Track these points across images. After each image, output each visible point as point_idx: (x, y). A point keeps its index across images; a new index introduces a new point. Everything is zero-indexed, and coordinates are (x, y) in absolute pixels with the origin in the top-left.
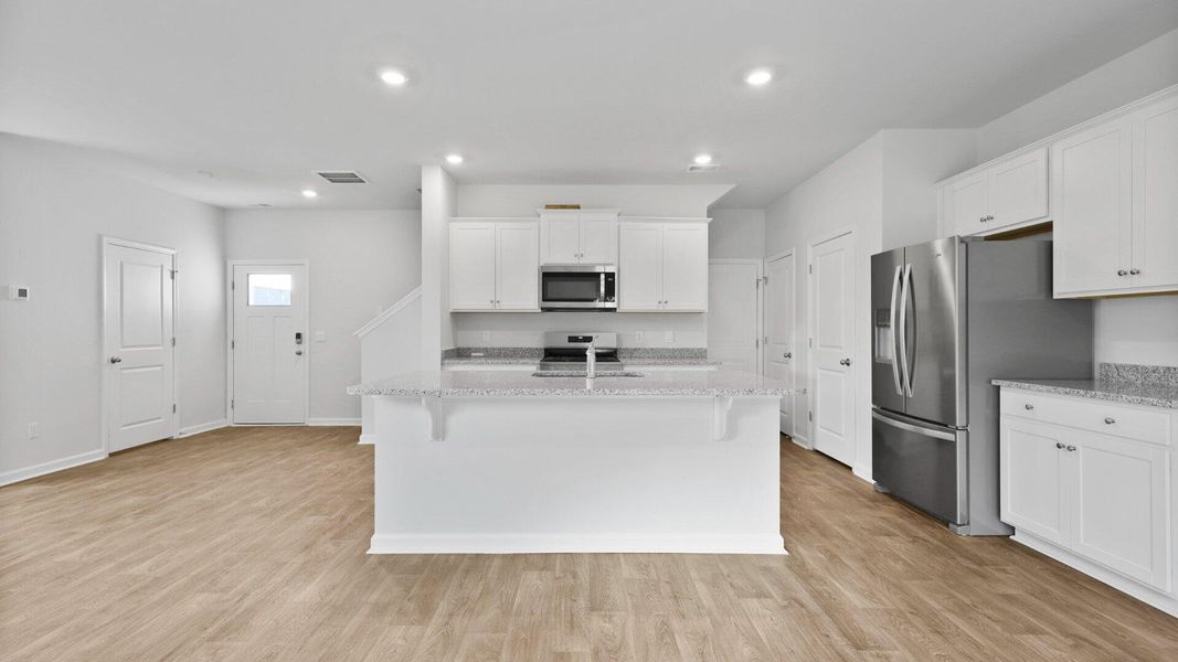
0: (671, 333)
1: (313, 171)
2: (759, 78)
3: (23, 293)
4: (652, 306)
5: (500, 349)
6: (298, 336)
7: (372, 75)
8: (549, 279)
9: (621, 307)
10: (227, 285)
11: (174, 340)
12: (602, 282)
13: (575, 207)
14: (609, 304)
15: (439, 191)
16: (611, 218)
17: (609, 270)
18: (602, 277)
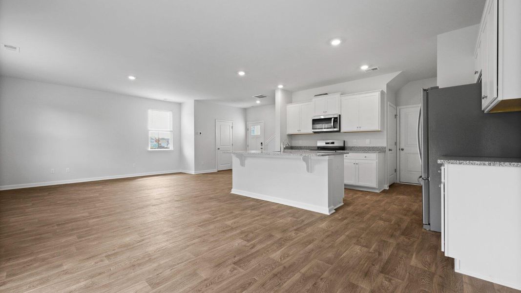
0: (369, 140)
1: (253, 97)
2: (336, 42)
3: (201, 133)
4: (355, 129)
5: (304, 147)
6: (262, 143)
7: (236, 73)
8: (315, 121)
9: (342, 130)
10: (247, 129)
11: (232, 145)
12: (332, 121)
13: (325, 94)
14: (335, 130)
15: (279, 97)
16: (337, 96)
17: (336, 116)
18: (333, 119)
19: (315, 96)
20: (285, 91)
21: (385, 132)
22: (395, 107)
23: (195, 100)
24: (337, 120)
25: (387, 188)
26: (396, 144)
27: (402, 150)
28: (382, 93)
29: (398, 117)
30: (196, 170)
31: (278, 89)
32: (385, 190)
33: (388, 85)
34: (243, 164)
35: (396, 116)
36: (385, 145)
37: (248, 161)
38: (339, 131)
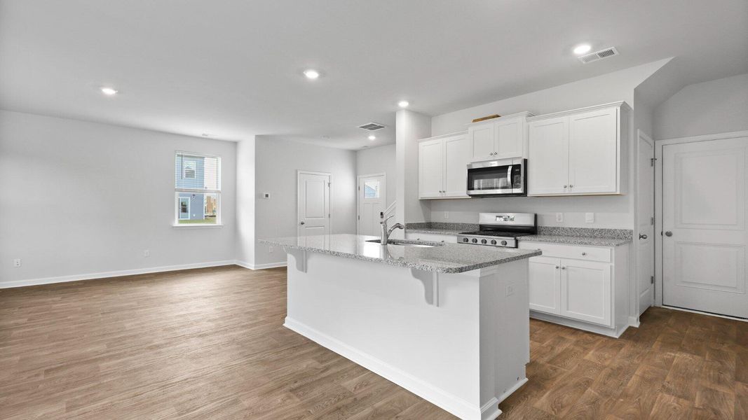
0: (592, 214)
3: (267, 196)
4: (559, 191)
5: (454, 224)
6: (382, 214)
8: (473, 173)
9: (531, 192)
10: (357, 188)
11: (329, 215)
12: (509, 173)
13: (494, 117)
14: (516, 191)
15: (404, 125)
16: (521, 119)
17: (516, 163)
18: (510, 169)
19: (475, 121)
20: (414, 113)
21: (631, 197)
22: (651, 142)
23: (256, 136)
24: (519, 172)
25: (637, 325)
26: (653, 221)
27: (669, 234)
28: (624, 108)
29: (658, 163)
30: (256, 262)
31: (401, 109)
32: (630, 329)
33: (637, 92)
34: (303, 267)
35: (653, 160)
36: (629, 226)
37: (313, 261)
38: (525, 194)
